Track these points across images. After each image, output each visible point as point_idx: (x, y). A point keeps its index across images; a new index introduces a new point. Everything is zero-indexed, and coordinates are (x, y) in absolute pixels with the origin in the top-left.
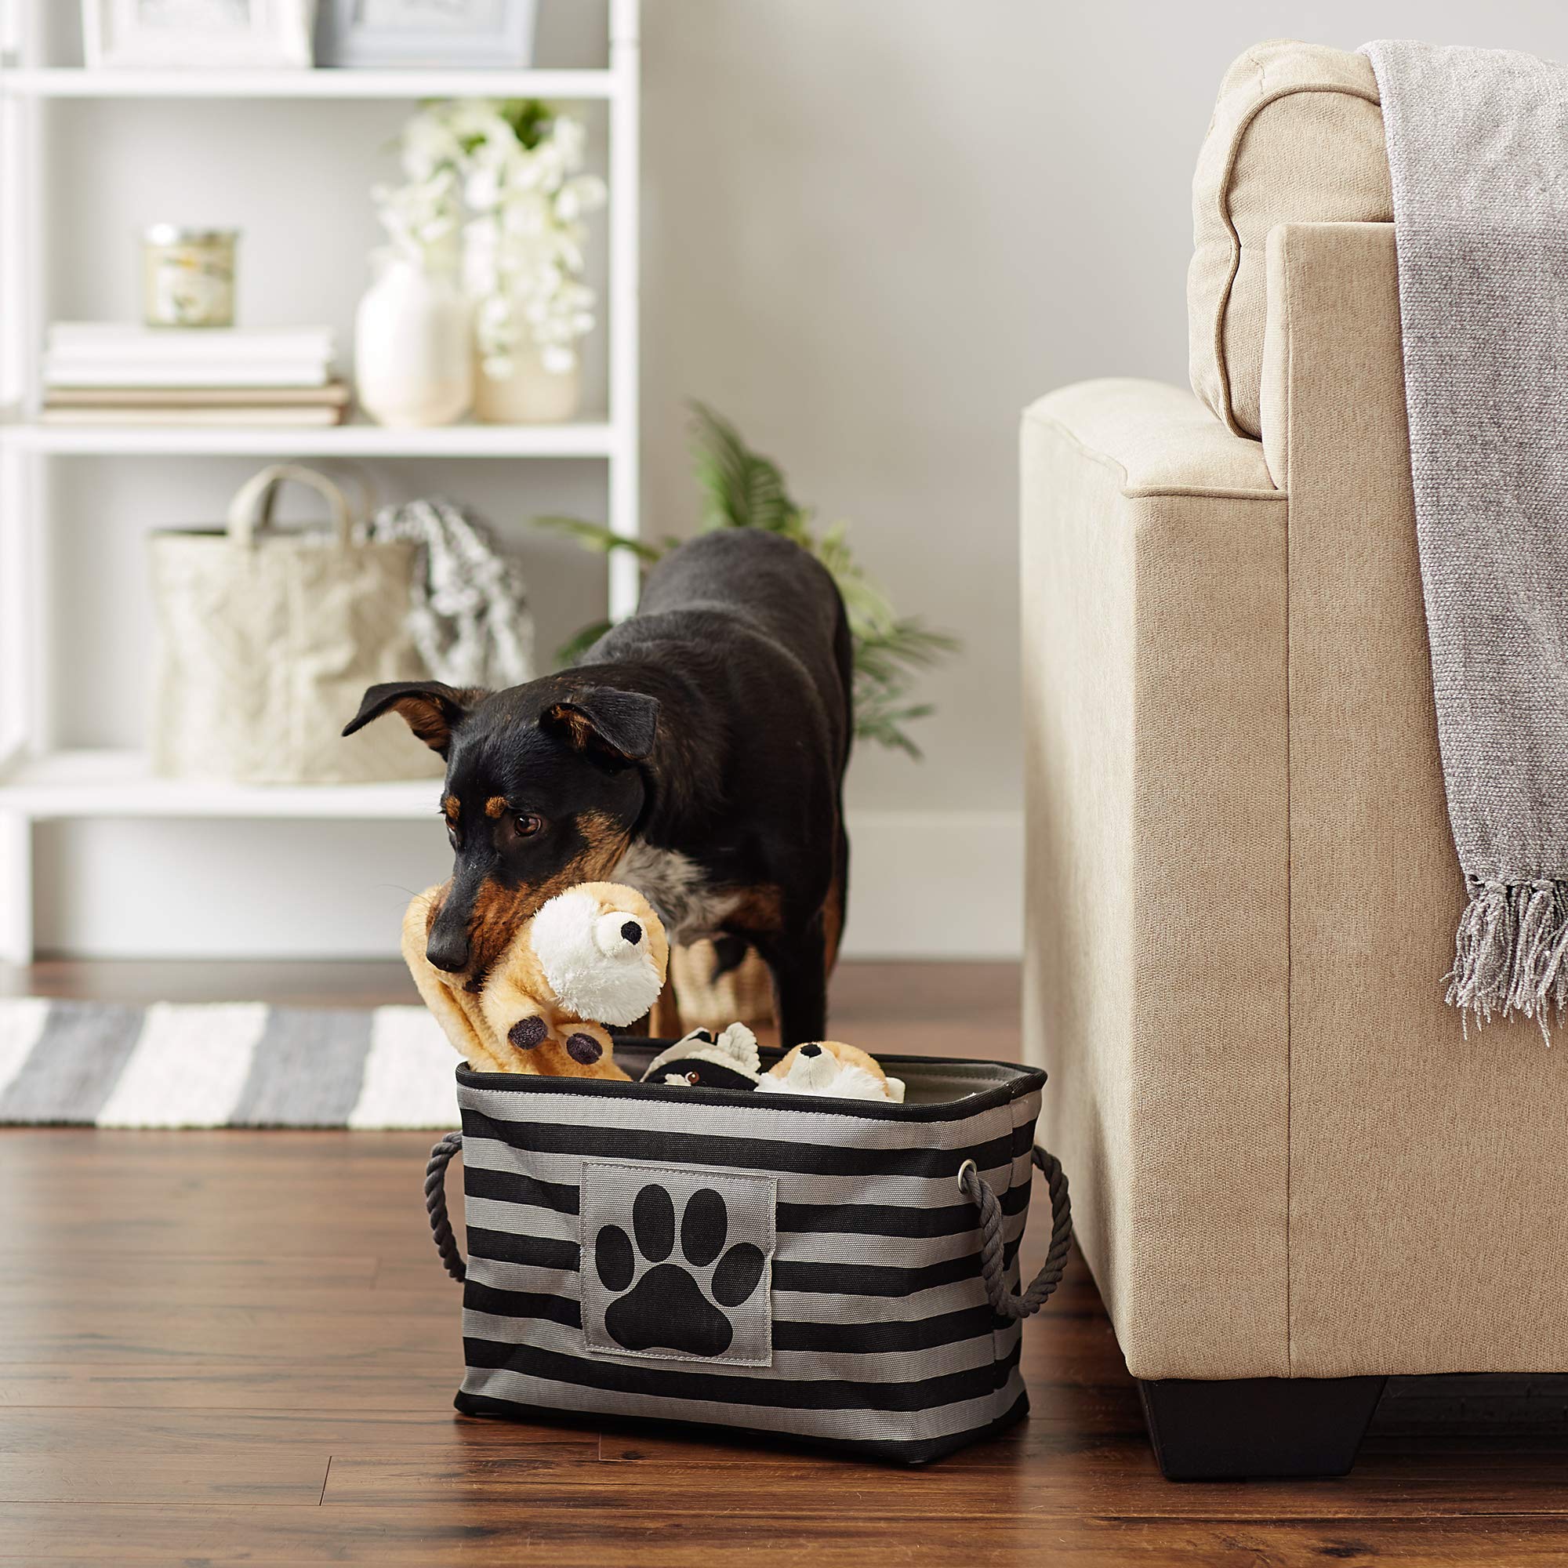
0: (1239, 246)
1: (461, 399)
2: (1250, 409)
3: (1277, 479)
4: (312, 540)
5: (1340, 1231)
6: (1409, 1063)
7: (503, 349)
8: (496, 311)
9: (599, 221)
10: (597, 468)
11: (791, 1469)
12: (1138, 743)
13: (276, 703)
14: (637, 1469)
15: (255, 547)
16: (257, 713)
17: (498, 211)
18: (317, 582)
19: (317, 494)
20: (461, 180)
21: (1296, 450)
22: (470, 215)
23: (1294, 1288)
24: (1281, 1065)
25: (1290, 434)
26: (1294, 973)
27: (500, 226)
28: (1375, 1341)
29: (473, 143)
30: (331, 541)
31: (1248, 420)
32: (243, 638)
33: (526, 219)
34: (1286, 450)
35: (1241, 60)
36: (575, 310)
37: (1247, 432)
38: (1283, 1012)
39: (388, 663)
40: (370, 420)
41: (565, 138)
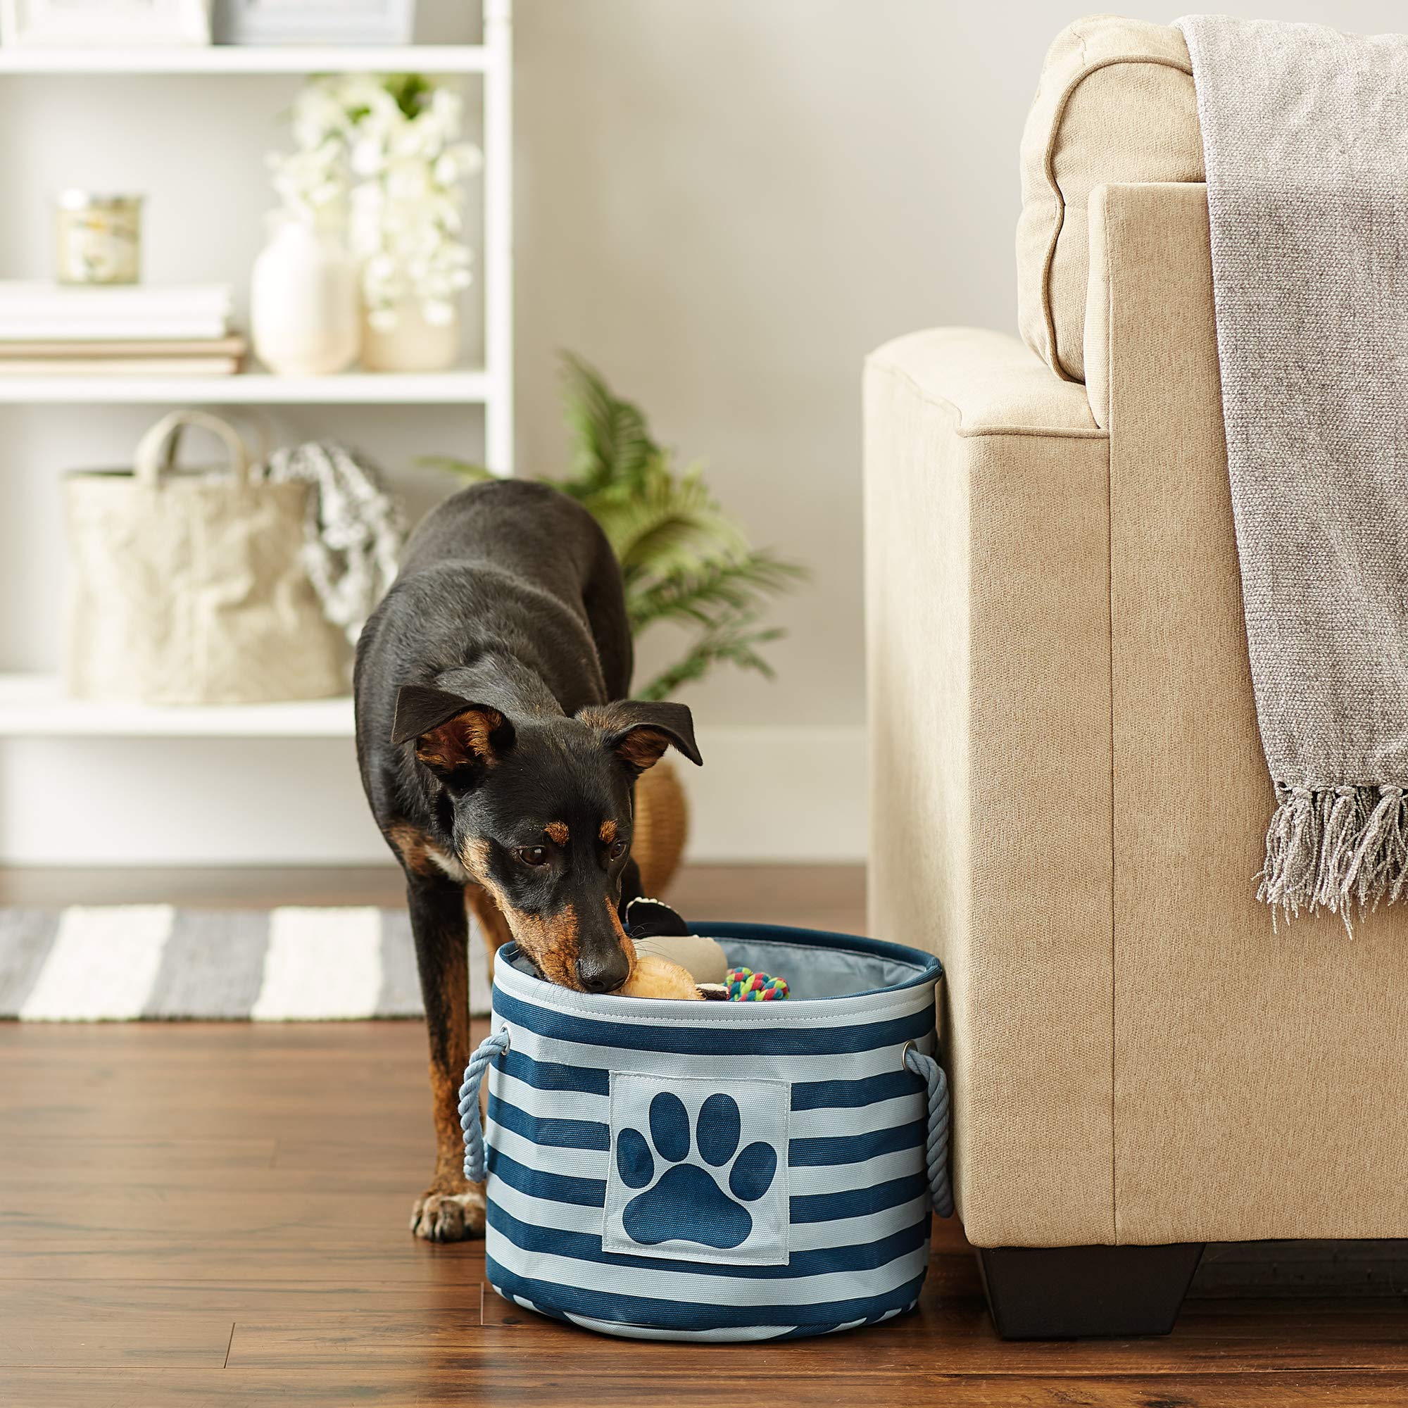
0: (1064, 205)
1: (349, 349)
2: (1074, 355)
3: (1100, 418)
4: (212, 481)
5: (1161, 1111)
6: (1223, 956)
7: (388, 304)
8: (380, 269)
9: (475, 184)
10: (475, 412)
12: (973, 662)
13: (180, 629)
14: (516, 1333)
15: (160, 486)
16: (162, 639)
17: (382, 177)
18: (218, 518)
19: (218, 439)
20: (348, 148)
21: (1116, 392)
22: (356, 180)
23: (1119, 1163)
24: (1106, 958)
25: (1111, 377)
26: (1117, 873)
27: (384, 190)
28: (1194, 1211)
29: (359, 114)
30: (230, 481)
31: (1073, 365)
32: (150, 570)
33: (408, 183)
34: (1108, 392)
35: (1065, 33)
36: (453, 267)
37: (1072, 376)
38: (1107, 908)
39: (284, 593)
40: (264, 369)
41: (444, 109)
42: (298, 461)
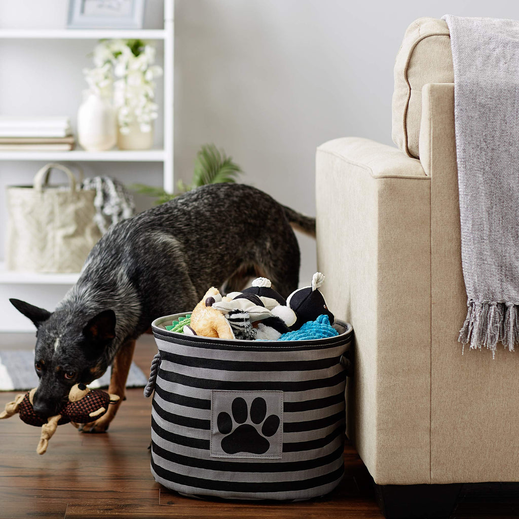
0: (411, 89)
1: (113, 141)
2: (414, 146)
3: (427, 172)
4: (62, 190)
5: (448, 433)
6: (472, 375)
7: (127, 124)
8: (124, 111)
9: (161, 81)
10: (160, 165)
11: (224, 508)
12: (379, 264)
13: (50, 245)
14: (172, 508)
15: (43, 192)
16: (43, 249)
17: (126, 77)
18: (64, 204)
19: (64, 173)
20: (113, 67)
21: (433, 162)
22: (116, 78)
23: (432, 453)
24: (428, 375)
25: (431, 156)
26: (433, 343)
27: (126, 82)
28: (460, 471)
29: (117, 54)
30: (69, 190)
31: (414, 151)
32: (39, 224)
33: (135, 80)
34: (430, 162)
35: (413, 24)
36: (151, 111)
37: (412, 155)
38: (429, 357)
39: (88, 231)
40: (82, 149)
41: (148, 53)
42: (94, 183)
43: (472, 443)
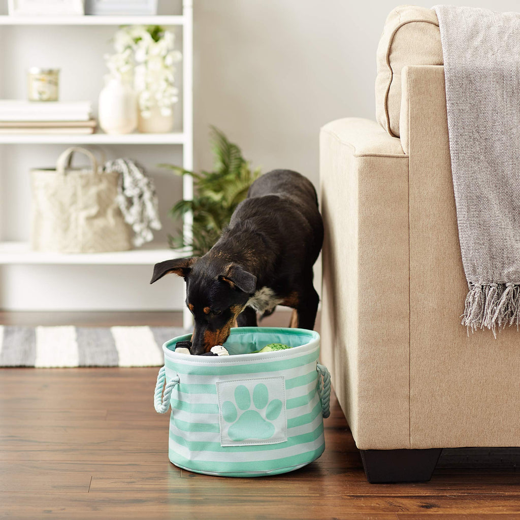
0: (393, 73)
1: (134, 125)
2: (396, 127)
3: (405, 151)
4: (85, 172)
5: (427, 400)
6: (449, 344)
7: (148, 108)
8: (145, 96)
9: (180, 66)
10: (179, 148)
12: (359, 239)
13: (72, 226)
14: (194, 480)
15: (66, 174)
16: (66, 229)
17: (146, 63)
18: (86, 186)
19: (86, 156)
20: (133, 52)
21: (411, 141)
22: (137, 64)
23: (412, 419)
24: (407, 345)
25: (409, 136)
26: (411, 314)
27: (147, 67)
28: (439, 437)
29: (138, 40)
30: (91, 172)
31: (395, 131)
32: (62, 204)
33: (156, 65)
34: (408, 141)
35: (393, 11)
36: (172, 95)
37: (395, 135)
38: (407, 327)
39: (110, 213)
40: (103, 132)
41: (168, 38)
42: (115, 165)
43: (449, 409)
